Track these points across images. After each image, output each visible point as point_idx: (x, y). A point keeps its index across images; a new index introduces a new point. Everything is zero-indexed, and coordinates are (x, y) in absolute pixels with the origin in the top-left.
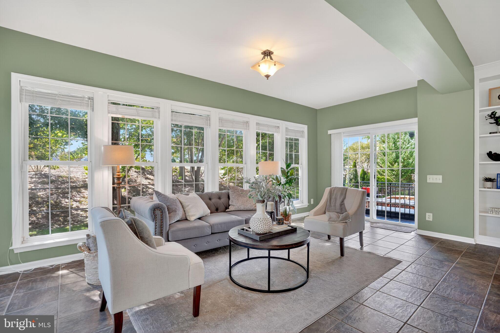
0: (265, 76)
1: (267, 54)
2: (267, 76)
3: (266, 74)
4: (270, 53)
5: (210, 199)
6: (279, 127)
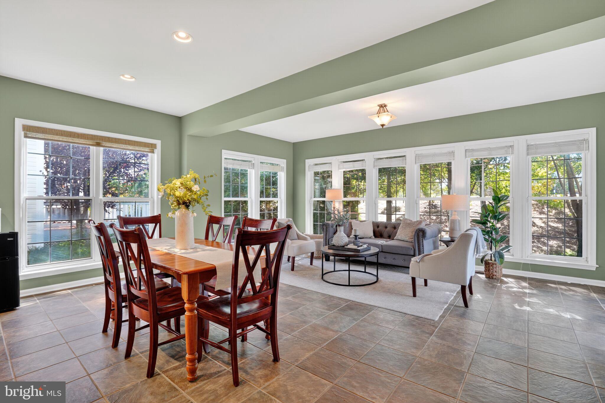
0: (380, 125)
5: (378, 227)
6: (512, 147)
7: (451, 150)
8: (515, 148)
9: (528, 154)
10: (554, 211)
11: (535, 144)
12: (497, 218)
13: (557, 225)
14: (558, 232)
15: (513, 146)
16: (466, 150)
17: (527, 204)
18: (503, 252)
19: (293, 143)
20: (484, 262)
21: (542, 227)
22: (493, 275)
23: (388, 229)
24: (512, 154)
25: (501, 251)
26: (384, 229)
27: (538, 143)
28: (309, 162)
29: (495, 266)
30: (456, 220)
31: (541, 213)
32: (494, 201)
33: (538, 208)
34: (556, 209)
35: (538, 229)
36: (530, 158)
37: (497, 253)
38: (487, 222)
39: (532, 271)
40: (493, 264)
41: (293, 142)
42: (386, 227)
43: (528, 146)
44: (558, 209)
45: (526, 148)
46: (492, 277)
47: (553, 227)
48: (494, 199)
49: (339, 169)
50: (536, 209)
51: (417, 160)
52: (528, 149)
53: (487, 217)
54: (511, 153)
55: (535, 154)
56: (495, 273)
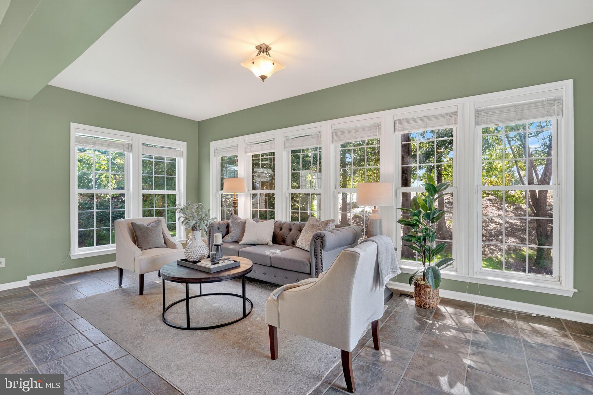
0: (259, 77)
1: (263, 49)
2: (263, 78)
3: (261, 75)
4: (266, 48)
5: (281, 229)
6: (454, 114)
7: (376, 121)
8: (460, 114)
9: (477, 124)
10: (512, 207)
11: (487, 109)
12: (431, 217)
13: (515, 222)
14: (516, 229)
15: (456, 112)
16: (395, 121)
17: (475, 196)
18: (440, 268)
19: (199, 122)
20: (413, 282)
21: (500, 223)
22: (426, 304)
23: (293, 231)
24: (455, 124)
25: (437, 268)
26: (288, 231)
27: (489, 107)
28: (214, 145)
29: (428, 290)
30: (376, 220)
31: (499, 209)
32: (428, 192)
33: (497, 203)
34: (514, 205)
35: (496, 226)
36: (480, 128)
37: (430, 271)
38: (418, 223)
39: (481, 295)
40: (425, 287)
41: (198, 120)
42: (290, 230)
43: (477, 112)
44: (516, 205)
45: (474, 114)
46: (424, 306)
47: (511, 223)
48: (428, 190)
49: (246, 152)
50: (495, 205)
51: (334, 137)
52: (476, 117)
53: (418, 216)
54: (453, 123)
55: (487, 123)
56: (428, 301)
